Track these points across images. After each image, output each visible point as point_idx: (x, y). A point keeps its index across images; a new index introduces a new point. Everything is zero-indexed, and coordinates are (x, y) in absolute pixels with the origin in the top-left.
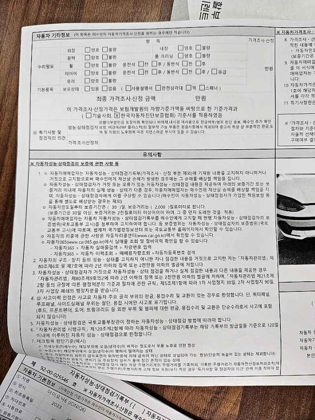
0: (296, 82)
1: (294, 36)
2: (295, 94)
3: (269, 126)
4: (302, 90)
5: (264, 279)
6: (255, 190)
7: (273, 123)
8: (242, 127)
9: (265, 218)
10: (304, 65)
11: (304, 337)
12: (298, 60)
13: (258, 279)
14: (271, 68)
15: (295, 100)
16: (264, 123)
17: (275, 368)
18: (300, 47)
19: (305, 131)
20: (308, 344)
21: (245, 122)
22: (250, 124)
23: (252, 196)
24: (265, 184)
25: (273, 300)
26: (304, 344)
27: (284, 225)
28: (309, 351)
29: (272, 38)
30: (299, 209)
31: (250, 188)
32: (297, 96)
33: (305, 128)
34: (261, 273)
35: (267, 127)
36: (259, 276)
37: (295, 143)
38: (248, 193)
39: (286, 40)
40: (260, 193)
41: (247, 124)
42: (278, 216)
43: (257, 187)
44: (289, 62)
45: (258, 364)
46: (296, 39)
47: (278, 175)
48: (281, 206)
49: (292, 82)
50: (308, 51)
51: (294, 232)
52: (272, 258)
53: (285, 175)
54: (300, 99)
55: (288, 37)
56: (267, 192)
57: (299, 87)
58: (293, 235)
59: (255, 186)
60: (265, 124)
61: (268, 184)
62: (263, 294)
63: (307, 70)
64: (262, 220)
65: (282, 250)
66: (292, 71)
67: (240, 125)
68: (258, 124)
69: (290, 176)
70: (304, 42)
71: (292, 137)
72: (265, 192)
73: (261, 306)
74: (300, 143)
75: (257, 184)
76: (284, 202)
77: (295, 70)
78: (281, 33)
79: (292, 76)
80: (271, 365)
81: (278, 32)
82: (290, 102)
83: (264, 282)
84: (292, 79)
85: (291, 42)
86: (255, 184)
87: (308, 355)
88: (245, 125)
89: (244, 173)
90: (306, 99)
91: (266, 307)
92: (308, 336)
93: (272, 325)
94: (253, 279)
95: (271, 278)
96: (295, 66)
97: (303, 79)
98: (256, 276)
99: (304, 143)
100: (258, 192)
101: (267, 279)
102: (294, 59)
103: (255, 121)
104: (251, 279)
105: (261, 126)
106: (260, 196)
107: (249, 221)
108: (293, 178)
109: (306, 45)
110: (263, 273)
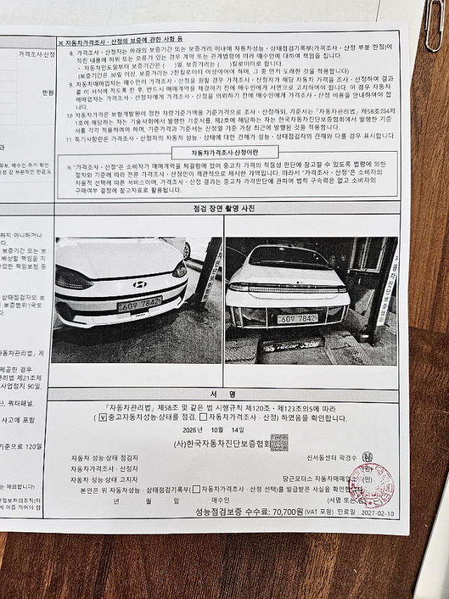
0: (82, 111)
1: (82, 49)
2: (81, 127)
3: (46, 172)
4: (90, 122)
5: (27, 383)
6: (27, 259)
7: (51, 167)
8: (11, 173)
9: (38, 298)
10: (94, 87)
11: (77, 464)
12: (87, 81)
13: (19, 382)
14: (51, 92)
15: (80, 135)
16: (39, 168)
17: (35, 507)
18: (90, 64)
19: (94, 179)
20: (83, 474)
21: (14, 165)
22: (21, 168)
23: (21, 267)
24: (40, 251)
25: (37, 411)
26: (77, 475)
27: (63, 308)
28: (84, 485)
29: (53, 51)
30: (85, 287)
31: (20, 256)
32: (83, 131)
33: (94, 174)
34: (23, 374)
35: (44, 172)
36: (20, 377)
37: (81, 195)
38: (17, 263)
39: (71, 53)
40: (32, 263)
41: (17, 168)
42: (57, 295)
43: (30, 255)
44: (74, 84)
45: (10, 501)
46: (86, 52)
47: (57, 239)
48: (61, 282)
49: (78, 111)
50: (101, 69)
51: (77, 318)
52: (41, 353)
53: (68, 240)
54: (88, 134)
55: (75, 49)
56: (43, 262)
57: (87, 118)
58: (76, 322)
59: (26, 254)
60: (41, 168)
61: (44, 251)
62: (24, 403)
63: (98, 95)
64: (34, 301)
65: (58, 343)
66: (78, 96)
67: (8, 170)
68: (32, 168)
69: (74, 241)
70: (95, 56)
71: (78, 186)
72: (39, 262)
73: (18, 420)
74: (88, 195)
75: (30, 251)
76: (66, 276)
77: (82, 95)
78: (64, 43)
79: (78, 104)
80: (29, 504)
81: (61, 43)
82: (73, 139)
83: (26, 387)
84: (78, 107)
85: (79, 57)
86: (26, 251)
87: (83, 490)
88: (14, 169)
89: (12, 235)
90: (95, 134)
91: (25, 421)
92: (84, 463)
93: (32, 447)
94: (11, 382)
95: (37, 381)
96: (82, 89)
97: (92, 107)
98: (16, 377)
99: (93, 195)
100: (30, 262)
101: (31, 382)
102: (82, 80)
103: (27, 164)
104: (9, 382)
105: (35, 171)
106: (33, 267)
107: (16, 302)
108: (78, 244)
109: (98, 60)
110: (26, 374)
